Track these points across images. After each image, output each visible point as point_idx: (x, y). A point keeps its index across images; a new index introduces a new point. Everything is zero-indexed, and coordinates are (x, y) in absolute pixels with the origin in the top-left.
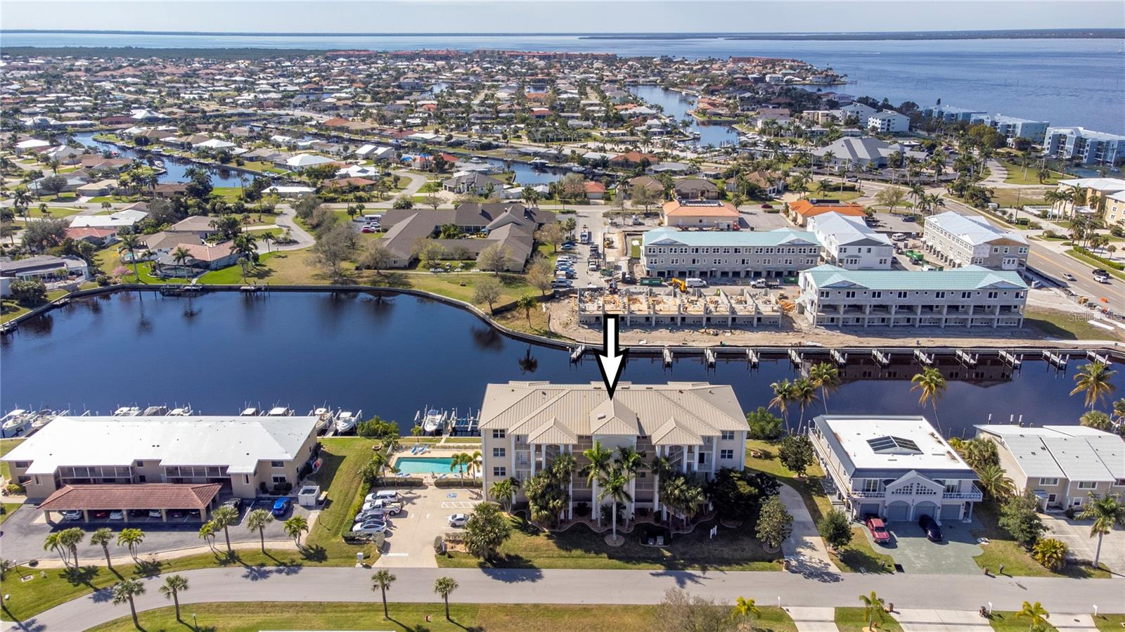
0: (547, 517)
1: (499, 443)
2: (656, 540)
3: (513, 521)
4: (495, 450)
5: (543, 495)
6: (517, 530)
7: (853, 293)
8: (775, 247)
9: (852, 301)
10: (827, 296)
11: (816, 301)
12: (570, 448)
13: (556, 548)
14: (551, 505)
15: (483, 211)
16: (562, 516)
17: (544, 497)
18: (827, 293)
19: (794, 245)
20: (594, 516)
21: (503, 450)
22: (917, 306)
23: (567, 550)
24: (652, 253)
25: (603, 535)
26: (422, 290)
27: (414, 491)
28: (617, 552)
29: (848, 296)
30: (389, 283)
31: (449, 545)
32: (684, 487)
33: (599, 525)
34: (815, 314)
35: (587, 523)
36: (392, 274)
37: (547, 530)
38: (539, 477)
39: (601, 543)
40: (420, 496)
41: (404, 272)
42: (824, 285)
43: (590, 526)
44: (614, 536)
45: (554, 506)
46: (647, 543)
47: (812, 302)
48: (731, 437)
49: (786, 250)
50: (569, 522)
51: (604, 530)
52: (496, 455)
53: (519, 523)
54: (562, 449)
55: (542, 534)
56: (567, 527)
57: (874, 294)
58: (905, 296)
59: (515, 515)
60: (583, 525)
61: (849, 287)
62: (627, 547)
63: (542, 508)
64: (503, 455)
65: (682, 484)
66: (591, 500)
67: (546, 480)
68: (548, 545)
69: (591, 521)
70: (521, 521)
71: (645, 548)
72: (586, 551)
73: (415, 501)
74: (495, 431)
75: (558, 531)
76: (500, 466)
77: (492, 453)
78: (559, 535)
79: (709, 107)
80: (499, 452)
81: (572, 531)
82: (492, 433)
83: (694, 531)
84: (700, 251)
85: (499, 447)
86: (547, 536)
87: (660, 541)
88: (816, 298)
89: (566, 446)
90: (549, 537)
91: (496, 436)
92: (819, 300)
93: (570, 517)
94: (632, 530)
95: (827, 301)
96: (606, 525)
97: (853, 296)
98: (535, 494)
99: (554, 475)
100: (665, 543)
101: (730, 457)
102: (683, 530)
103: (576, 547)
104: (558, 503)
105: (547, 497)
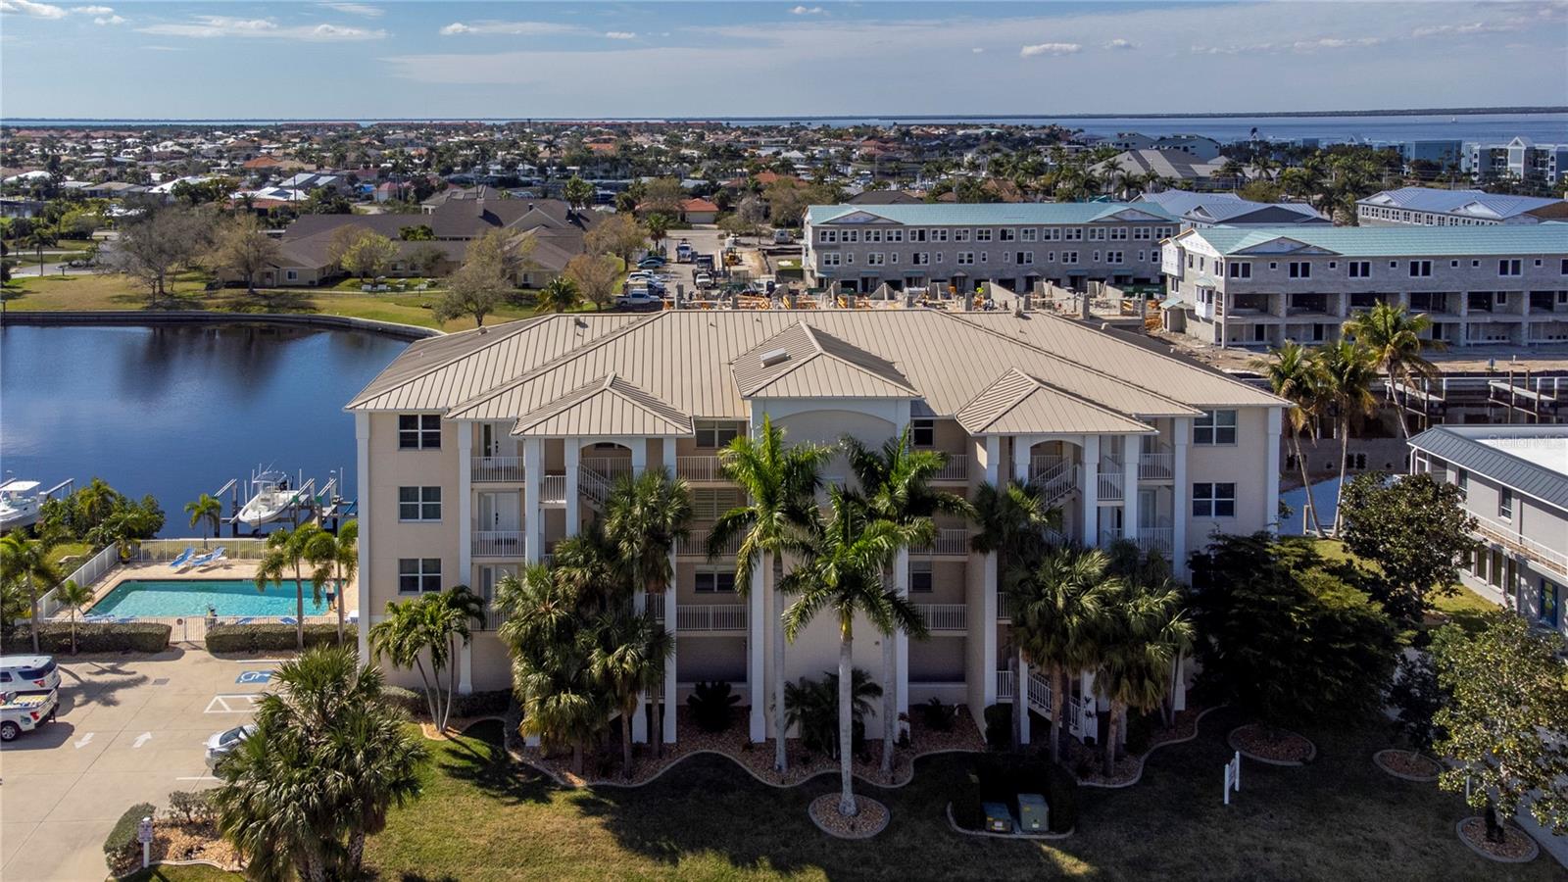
0: (579, 722)
1: (418, 468)
2: (1016, 814)
3: (454, 753)
4: (406, 493)
5: (565, 632)
6: (466, 785)
7: (1306, 267)
8: (1086, 226)
9: (1303, 285)
10: (1246, 274)
11: (1221, 288)
12: (670, 456)
13: (612, 849)
14: (596, 669)
15: (485, 211)
16: (639, 731)
17: (571, 640)
18: (1246, 267)
19: (1123, 222)
20: (757, 733)
21: (432, 493)
22: (1457, 295)
23: (658, 854)
24: (827, 241)
25: (802, 797)
26: (337, 315)
27: (128, 667)
28: (866, 862)
29: (1294, 273)
30: (269, 306)
31: (179, 840)
32: (1111, 586)
33: (781, 758)
34: (1221, 319)
35: (734, 755)
36: (282, 294)
37: (579, 783)
38: (555, 565)
39: (797, 825)
40: (144, 679)
41: (306, 291)
42: (1235, 250)
43: (747, 765)
44: (847, 795)
45: (607, 672)
46: (982, 824)
47: (1210, 294)
48: (1228, 436)
49: (1107, 232)
50: (663, 751)
51: (799, 777)
52: (407, 513)
53: (477, 759)
54: (639, 459)
55: (559, 798)
56: (656, 771)
57: (1354, 266)
58: (1426, 272)
59: (467, 733)
60: (720, 762)
61: (1294, 253)
62: (900, 840)
63: (559, 684)
64: (433, 513)
65: (1107, 573)
66: (742, 676)
67: (577, 573)
68: (582, 837)
69: (749, 747)
70: (482, 749)
71: (975, 843)
72: (736, 861)
73: (119, 694)
74: (407, 421)
75: (624, 783)
76: (420, 553)
77: (394, 504)
78: (625, 797)
79: (878, 151)
80: (420, 503)
81: (677, 783)
82: (394, 431)
83: (1146, 779)
84: (928, 236)
85: (420, 482)
86: (579, 802)
87: (1034, 813)
88: (1219, 282)
89: (655, 444)
90: (587, 807)
91: (407, 442)
92: (1227, 283)
93: (670, 735)
94: (907, 776)
95: (1245, 285)
96: (806, 761)
97: (1306, 273)
98: (537, 629)
99: (610, 552)
100: (1055, 824)
101: (1226, 509)
102: (1106, 774)
103: (697, 845)
104: (626, 658)
105: (582, 638)
